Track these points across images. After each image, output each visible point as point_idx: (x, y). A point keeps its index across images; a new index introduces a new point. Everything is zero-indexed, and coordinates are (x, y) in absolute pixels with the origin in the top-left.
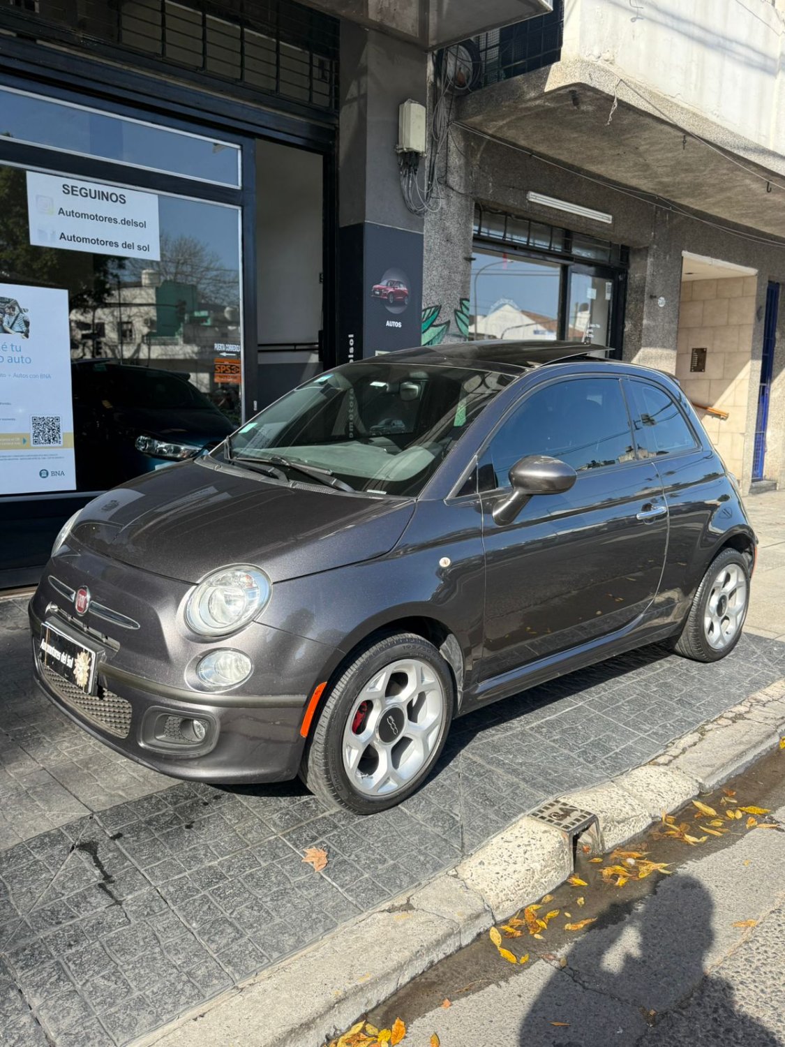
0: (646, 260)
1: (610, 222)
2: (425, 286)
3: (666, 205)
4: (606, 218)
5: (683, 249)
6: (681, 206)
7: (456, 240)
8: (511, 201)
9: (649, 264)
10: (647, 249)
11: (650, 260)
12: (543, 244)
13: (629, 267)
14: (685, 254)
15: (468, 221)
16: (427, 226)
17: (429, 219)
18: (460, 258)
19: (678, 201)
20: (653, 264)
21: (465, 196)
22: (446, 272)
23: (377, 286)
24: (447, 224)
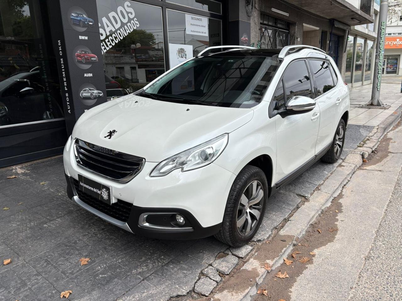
0: (295, 27)
1: (288, 16)
2: (251, 38)
3: (300, 9)
4: (287, 14)
5: (303, 23)
6: (303, 9)
7: (257, 24)
8: (268, 12)
9: (296, 28)
10: (295, 23)
11: (296, 27)
12: (270, 24)
13: (290, 29)
14: (304, 24)
15: (259, 18)
16: (251, 20)
17: (252, 18)
18: (258, 29)
19: (303, 8)
20: (297, 28)
21: (259, 10)
22: (255, 33)
23: (242, 38)
24: (255, 19)
